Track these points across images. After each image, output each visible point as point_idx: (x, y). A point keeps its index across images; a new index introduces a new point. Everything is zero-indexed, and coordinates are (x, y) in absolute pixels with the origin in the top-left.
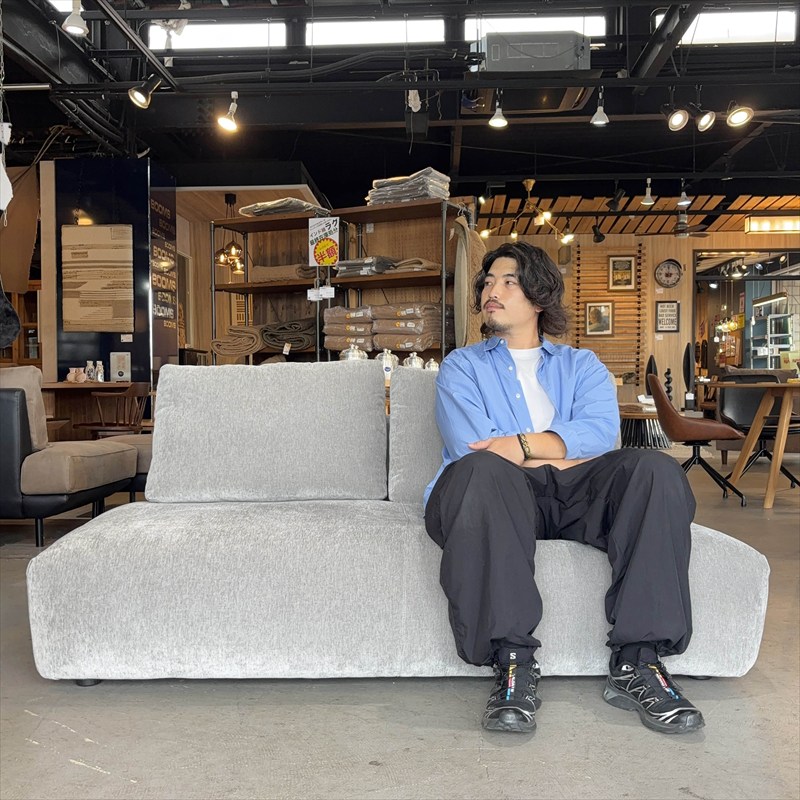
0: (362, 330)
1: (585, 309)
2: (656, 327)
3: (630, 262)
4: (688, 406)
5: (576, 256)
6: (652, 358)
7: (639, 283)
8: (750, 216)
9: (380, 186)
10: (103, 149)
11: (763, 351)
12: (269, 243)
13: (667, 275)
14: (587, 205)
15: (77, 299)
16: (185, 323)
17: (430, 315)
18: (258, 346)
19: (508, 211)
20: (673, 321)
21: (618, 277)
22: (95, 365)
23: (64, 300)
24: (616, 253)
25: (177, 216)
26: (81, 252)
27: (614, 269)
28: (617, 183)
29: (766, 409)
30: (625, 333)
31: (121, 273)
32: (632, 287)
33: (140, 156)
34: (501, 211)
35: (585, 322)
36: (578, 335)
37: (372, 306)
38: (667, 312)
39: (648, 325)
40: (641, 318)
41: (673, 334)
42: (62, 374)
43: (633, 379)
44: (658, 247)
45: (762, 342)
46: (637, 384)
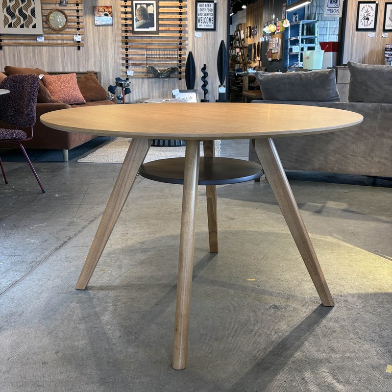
1: (132, 7)
2: (196, 26)
4: (221, 98)
6: (190, 53)
20: (210, 20)
30: (169, 30)
35: (132, 19)
36: (126, 31)
38: (205, 11)
39: (190, 23)
40: (183, 16)
41: (211, 33)
43: (176, 73)
46: (180, 79)
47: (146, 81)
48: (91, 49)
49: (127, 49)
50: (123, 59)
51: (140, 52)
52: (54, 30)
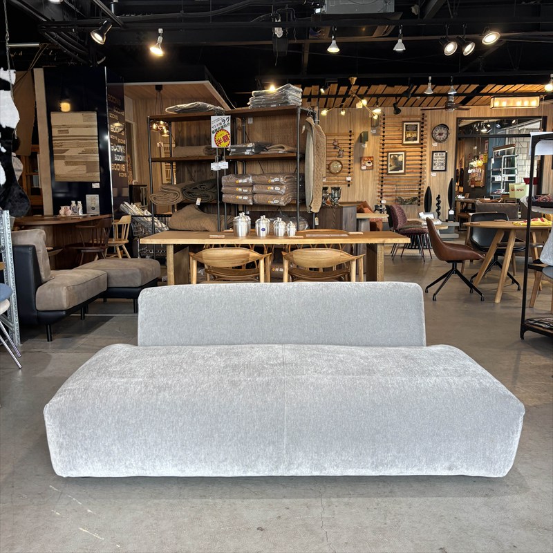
0: (246, 191)
1: (387, 157)
2: (432, 168)
3: (417, 125)
4: (450, 218)
5: (383, 121)
6: (429, 188)
7: (422, 140)
8: (494, 97)
9: (257, 95)
10: (75, 60)
11: (498, 178)
12: (185, 129)
13: (440, 134)
14: (390, 90)
15: (63, 161)
16: (132, 166)
17: (289, 182)
18: (180, 199)
19: (339, 93)
20: (442, 164)
21: (409, 135)
22: (77, 203)
23: (55, 161)
24: (408, 120)
25: (125, 96)
26: (64, 130)
27: (406, 130)
28: (409, 79)
29: (499, 239)
30: (412, 172)
31: (91, 143)
32: (417, 142)
33: (99, 63)
34: (335, 93)
35: (387, 165)
36: (382, 173)
37: (253, 175)
38: (439, 158)
39: (427, 167)
40: (423, 162)
41: (443, 172)
42: (56, 210)
43: (416, 201)
44: (435, 117)
45: (498, 173)
46: (419, 205)
48: (357, 186)
49: (382, 186)
50: (379, 192)
51: (391, 187)
52: (333, 173)
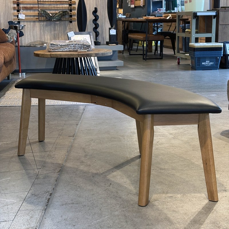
4: (112, 40)
46: (71, 22)
47: (37, 24)
50: (14, 2)
